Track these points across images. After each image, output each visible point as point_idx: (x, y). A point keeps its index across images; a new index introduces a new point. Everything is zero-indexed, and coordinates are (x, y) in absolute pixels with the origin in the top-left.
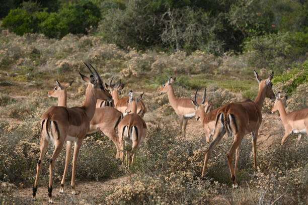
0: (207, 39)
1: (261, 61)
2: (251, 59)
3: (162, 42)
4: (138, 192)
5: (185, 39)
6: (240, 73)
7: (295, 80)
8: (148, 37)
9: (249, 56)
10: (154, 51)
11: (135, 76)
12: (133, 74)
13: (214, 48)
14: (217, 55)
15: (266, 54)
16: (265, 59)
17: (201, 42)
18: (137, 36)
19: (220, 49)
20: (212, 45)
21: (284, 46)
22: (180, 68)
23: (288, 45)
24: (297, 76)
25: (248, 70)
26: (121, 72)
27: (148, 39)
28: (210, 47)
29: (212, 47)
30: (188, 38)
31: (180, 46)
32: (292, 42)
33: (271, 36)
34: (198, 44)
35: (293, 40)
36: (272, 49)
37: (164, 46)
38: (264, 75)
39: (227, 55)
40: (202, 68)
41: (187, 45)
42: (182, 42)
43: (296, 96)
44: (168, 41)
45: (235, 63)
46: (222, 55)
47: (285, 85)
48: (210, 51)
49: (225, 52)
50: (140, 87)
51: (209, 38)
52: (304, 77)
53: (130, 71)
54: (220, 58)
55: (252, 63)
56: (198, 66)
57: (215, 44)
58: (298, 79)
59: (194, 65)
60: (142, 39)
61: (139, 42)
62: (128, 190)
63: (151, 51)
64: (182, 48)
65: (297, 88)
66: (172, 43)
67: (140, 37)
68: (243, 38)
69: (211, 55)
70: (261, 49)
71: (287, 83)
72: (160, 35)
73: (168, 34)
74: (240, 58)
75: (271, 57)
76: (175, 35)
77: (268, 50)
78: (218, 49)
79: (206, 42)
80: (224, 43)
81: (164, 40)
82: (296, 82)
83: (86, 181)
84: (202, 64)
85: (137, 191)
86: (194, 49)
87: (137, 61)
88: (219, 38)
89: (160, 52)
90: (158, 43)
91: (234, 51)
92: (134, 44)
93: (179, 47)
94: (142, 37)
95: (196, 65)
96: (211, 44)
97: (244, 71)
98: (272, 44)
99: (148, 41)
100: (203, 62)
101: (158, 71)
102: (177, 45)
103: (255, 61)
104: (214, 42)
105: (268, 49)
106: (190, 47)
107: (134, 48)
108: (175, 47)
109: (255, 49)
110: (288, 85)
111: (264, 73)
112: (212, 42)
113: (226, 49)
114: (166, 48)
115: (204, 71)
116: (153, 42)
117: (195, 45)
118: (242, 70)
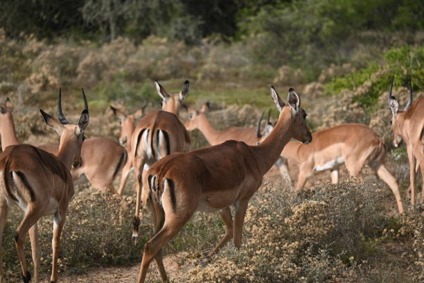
0: (170, 14)
1: (278, 53)
2: (259, 50)
3: (82, 22)
4: (230, 277)
5: (128, 16)
6: (241, 76)
7: (374, 85)
8: (56, 12)
9: (255, 43)
10: (71, 40)
11: (53, 87)
12: (51, 83)
13: (184, 30)
14: (189, 43)
15: (287, 39)
16: (285, 49)
17: (158, 19)
18: (36, 12)
19: (195, 32)
20: (180, 26)
21: (321, 24)
22: (131, 68)
23: (327, 21)
24: (377, 77)
25: (254, 69)
26: (27, 79)
27: (56, 16)
28: (176, 29)
29: (179, 28)
30: (134, 13)
31: (118, 29)
32: (335, 16)
33: (296, 5)
34: (152, 24)
35: (336, 12)
36: (297, 29)
37: (87, 30)
38: (286, 78)
39: (209, 42)
40: (171, 67)
41: (132, 26)
42: (121, 22)
43: (384, 113)
44: (95, 21)
45: (227, 58)
46: (199, 44)
47: (356, 94)
48: (176, 36)
49: (205, 36)
50: (71, 107)
51: (173, 11)
52: (389, 77)
53: (44, 77)
54: (196, 49)
55: (260, 56)
56: (163, 65)
57: (184, 22)
58: (378, 83)
59: (155, 64)
60: (45, 17)
61: (41, 23)
62: (212, 273)
63: (65, 40)
64: (121, 32)
65: (380, 98)
66: (104, 23)
67: (42, 14)
68: (235, 11)
69: (181, 44)
70: (277, 29)
71: (360, 90)
72: (79, 9)
73: (94, 7)
74: (236, 48)
75: (297, 44)
76: (108, 9)
77: (292, 32)
78: (191, 32)
79: (166, 19)
80: (202, 20)
81: (87, 18)
82: (376, 89)
83: (98, 267)
84: (170, 61)
85: (227, 275)
86: (145, 34)
87: (52, 59)
88: (191, 13)
89: (83, 42)
90: (75, 24)
91: (222, 36)
92: (29, 27)
93: (116, 30)
94: (45, 14)
95: (159, 63)
96: (176, 23)
97: (246, 72)
98: (297, 19)
99: (56, 22)
100: (172, 58)
101: (93, 77)
102: (113, 27)
103: (266, 52)
104: (182, 19)
105: (290, 29)
106: (138, 30)
107: (32, 35)
108: (108, 31)
109: (266, 30)
110: (362, 94)
111: (286, 75)
112: (179, 20)
113: (205, 31)
114: (90, 34)
115: (174, 74)
116: (65, 22)
117: (147, 26)
118: (243, 69)
